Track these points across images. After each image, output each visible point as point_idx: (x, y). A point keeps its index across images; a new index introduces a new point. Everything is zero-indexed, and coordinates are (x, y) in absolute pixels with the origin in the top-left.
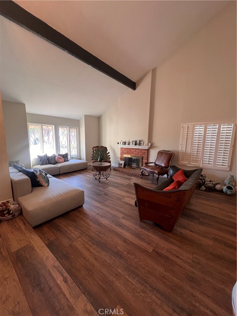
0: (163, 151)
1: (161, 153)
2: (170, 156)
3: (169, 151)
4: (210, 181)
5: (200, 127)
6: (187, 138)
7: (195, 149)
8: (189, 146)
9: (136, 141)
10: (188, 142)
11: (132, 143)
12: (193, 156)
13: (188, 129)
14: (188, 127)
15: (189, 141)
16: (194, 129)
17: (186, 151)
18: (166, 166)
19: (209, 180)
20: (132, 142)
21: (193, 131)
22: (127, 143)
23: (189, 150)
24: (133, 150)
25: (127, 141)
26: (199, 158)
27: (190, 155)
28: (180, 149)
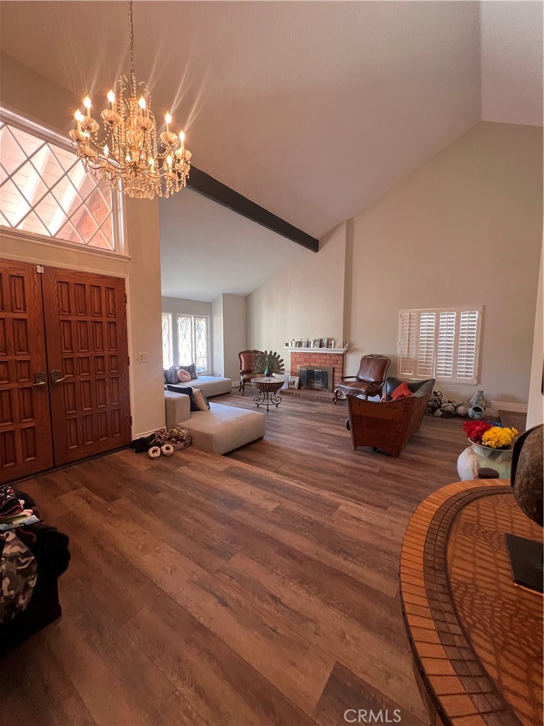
0: (371, 356)
1: (366, 360)
2: (383, 364)
3: (381, 356)
4: (449, 402)
5: (429, 317)
6: (409, 334)
7: (423, 352)
8: (413, 346)
9: (321, 340)
10: (410, 339)
11: (314, 343)
12: (420, 362)
13: (410, 319)
14: (410, 316)
15: (413, 339)
16: (419, 319)
17: (408, 355)
18: (378, 380)
19: (447, 400)
20: (315, 341)
21: (419, 322)
22: (304, 344)
23: (413, 355)
24: (314, 357)
25: (303, 340)
26: (430, 367)
27: (416, 361)
28: (398, 353)
